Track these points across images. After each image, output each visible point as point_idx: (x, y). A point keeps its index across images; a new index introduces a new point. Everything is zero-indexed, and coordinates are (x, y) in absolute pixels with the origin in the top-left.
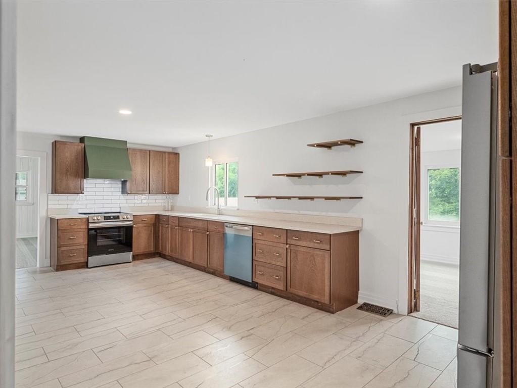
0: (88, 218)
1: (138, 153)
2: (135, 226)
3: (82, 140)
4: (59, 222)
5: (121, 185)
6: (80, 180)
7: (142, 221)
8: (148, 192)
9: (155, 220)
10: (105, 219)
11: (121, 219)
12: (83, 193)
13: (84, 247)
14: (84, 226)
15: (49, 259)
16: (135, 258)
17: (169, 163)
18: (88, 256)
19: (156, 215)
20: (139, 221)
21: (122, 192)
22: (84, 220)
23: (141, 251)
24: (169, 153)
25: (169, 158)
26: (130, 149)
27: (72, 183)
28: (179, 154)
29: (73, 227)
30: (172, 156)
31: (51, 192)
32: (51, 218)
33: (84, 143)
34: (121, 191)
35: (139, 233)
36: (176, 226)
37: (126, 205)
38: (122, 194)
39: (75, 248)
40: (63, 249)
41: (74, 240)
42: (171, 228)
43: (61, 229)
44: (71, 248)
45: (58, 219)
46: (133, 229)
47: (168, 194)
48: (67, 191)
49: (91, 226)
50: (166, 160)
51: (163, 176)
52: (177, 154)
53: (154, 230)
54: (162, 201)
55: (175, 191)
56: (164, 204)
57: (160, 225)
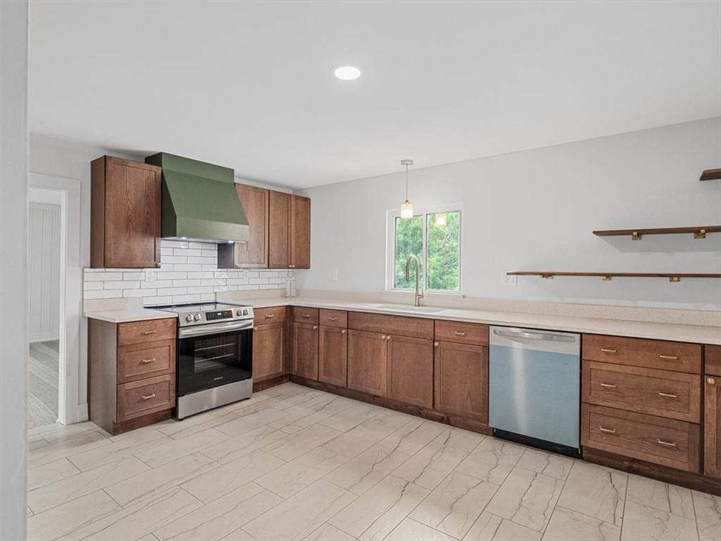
0: (178, 318)
1: (252, 194)
2: (256, 328)
3: (155, 159)
4: (121, 329)
5: (216, 252)
6: (153, 240)
7: (267, 318)
8: (266, 265)
9: (286, 317)
10: (207, 320)
11: (235, 317)
12: (159, 267)
13: (169, 378)
14: (170, 336)
15: (87, 404)
16: (257, 387)
17: (297, 214)
18: (177, 396)
19: (287, 307)
20: (262, 320)
21: (219, 264)
22: (170, 322)
23: (266, 375)
24: (297, 198)
25: (296, 204)
26: (239, 184)
27: (141, 245)
28: (310, 199)
29: (149, 339)
30: (301, 203)
31: (89, 265)
32: (89, 319)
33: (161, 166)
34: (216, 262)
35: (261, 342)
36: (344, 328)
37: (225, 289)
38: (219, 268)
39: (151, 381)
40: (129, 386)
41: (151, 364)
42: (327, 333)
43: (126, 343)
44: (144, 383)
45: (118, 324)
46: (254, 333)
47: (295, 268)
48: (128, 263)
49: (184, 333)
50: (293, 208)
51: (289, 237)
52: (307, 200)
53: (284, 334)
54: (279, 281)
55: (304, 264)
56: (284, 286)
57: (296, 324)
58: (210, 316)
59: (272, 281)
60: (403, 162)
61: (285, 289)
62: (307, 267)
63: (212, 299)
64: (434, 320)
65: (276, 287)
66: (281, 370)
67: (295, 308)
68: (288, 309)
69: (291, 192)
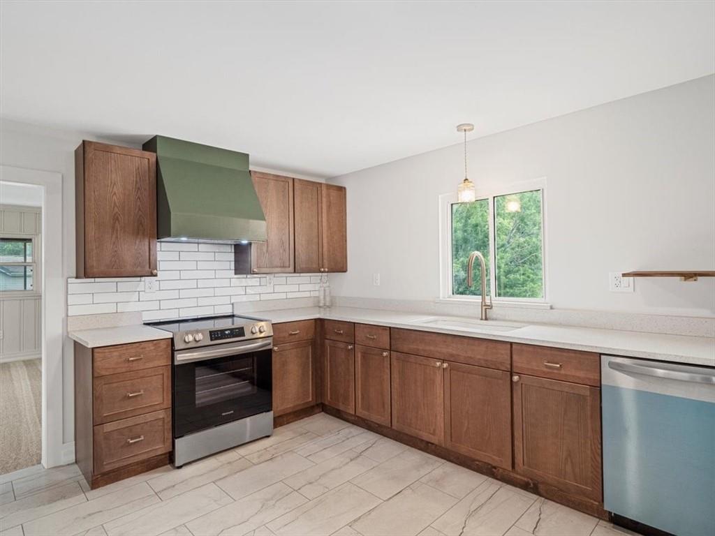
0: (172, 339)
1: (272, 183)
2: (275, 348)
3: (150, 145)
4: (96, 355)
5: (233, 254)
6: (147, 240)
7: (291, 335)
8: (291, 269)
9: (315, 333)
10: (211, 340)
11: (248, 335)
12: (156, 275)
13: (164, 415)
14: (164, 361)
15: (74, 442)
16: (279, 422)
17: (329, 207)
18: (174, 438)
19: (316, 320)
20: (284, 337)
21: (235, 270)
22: (163, 345)
23: (291, 405)
24: (329, 187)
25: (328, 195)
26: (255, 172)
27: (130, 249)
28: (345, 188)
29: (135, 366)
30: (334, 193)
31: (75, 275)
32: (75, 342)
33: (156, 152)
34: (233, 267)
35: (284, 364)
36: (385, 350)
37: (244, 299)
38: (235, 274)
39: (140, 420)
40: (109, 427)
41: (139, 398)
42: (365, 355)
43: (104, 373)
44: (130, 422)
45: (93, 349)
46: (273, 355)
47: (328, 272)
48: (116, 271)
49: (181, 358)
50: (324, 200)
51: (319, 236)
52: (341, 190)
53: (313, 353)
54: (310, 287)
55: (339, 266)
56: (316, 294)
57: (327, 342)
58: (215, 335)
59: (302, 288)
60: (459, 128)
61: (318, 297)
62: (343, 269)
63: (228, 311)
64: (511, 344)
65: (307, 294)
66: (310, 399)
67: (326, 322)
68: (318, 322)
69: (323, 181)
